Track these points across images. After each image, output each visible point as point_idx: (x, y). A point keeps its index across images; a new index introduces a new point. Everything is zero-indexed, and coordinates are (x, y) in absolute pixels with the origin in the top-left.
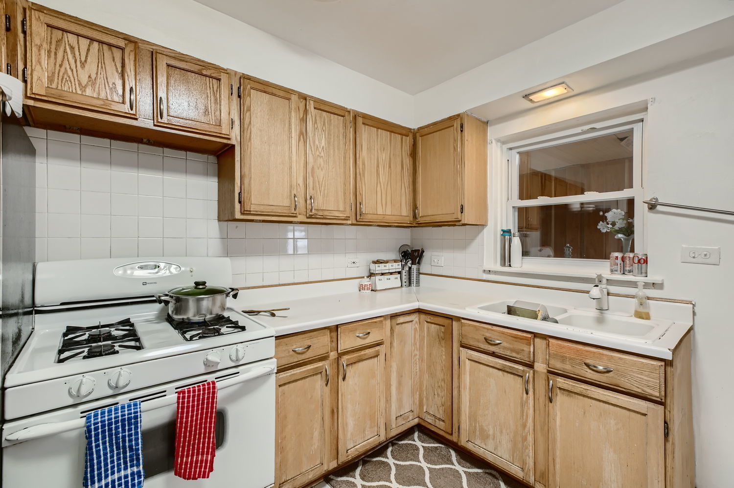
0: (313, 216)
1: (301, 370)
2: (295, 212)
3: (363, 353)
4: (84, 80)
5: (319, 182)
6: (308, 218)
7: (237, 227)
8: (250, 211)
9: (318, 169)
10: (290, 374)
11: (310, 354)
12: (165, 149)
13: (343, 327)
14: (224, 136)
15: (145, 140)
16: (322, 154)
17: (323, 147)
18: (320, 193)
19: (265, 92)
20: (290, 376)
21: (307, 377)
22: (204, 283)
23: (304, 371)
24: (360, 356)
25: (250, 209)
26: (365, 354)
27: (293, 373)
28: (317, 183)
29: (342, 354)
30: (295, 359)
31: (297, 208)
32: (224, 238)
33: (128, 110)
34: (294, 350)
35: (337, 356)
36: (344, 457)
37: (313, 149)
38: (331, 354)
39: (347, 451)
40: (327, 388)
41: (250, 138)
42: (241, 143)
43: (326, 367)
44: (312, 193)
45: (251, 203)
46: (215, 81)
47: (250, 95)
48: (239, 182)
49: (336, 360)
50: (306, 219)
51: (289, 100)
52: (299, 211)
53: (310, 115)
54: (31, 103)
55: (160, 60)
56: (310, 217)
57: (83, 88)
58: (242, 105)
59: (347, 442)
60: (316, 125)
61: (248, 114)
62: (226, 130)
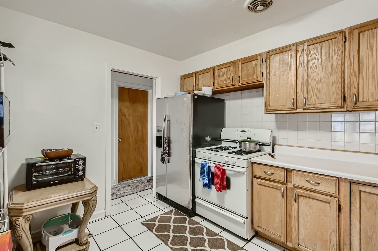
0: (307, 109)
1: (268, 183)
2: (294, 108)
3: (313, 194)
4: (224, 79)
5: (312, 88)
6: (304, 110)
7: (283, 116)
8: (269, 110)
9: (312, 80)
10: (262, 181)
11: (272, 177)
12: (256, 89)
13: (295, 172)
14: (259, 81)
15: (249, 88)
16: (315, 70)
17: (316, 66)
18: (313, 94)
19: (277, 54)
20: (262, 182)
21: (273, 188)
22: (250, 138)
23: (270, 184)
24: (310, 194)
25: (269, 109)
26: (314, 196)
27: (264, 182)
28: (311, 88)
29: (296, 187)
30: (265, 176)
31: (295, 105)
32: (277, 121)
33: (232, 84)
34: (265, 172)
35: (293, 187)
36: (296, 246)
37: (307, 70)
38: (288, 184)
39: (299, 245)
40: (283, 199)
41: (270, 78)
42: (266, 81)
43: (283, 187)
44: (306, 95)
45: (270, 106)
46: (256, 61)
47: (270, 59)
48: (266, 98)
49: (292, 189)
50: (302, 111)
51: (291, 50)
52: (298, 107)
53: (305, 51)
54: (216, 90)
55: (239, 64)
56: (305, 109)
57: (224, 82)
58: (266, 65)
59: (298, 239)
60: (310, 55)
61: (268, 68)
62: (259, 78)
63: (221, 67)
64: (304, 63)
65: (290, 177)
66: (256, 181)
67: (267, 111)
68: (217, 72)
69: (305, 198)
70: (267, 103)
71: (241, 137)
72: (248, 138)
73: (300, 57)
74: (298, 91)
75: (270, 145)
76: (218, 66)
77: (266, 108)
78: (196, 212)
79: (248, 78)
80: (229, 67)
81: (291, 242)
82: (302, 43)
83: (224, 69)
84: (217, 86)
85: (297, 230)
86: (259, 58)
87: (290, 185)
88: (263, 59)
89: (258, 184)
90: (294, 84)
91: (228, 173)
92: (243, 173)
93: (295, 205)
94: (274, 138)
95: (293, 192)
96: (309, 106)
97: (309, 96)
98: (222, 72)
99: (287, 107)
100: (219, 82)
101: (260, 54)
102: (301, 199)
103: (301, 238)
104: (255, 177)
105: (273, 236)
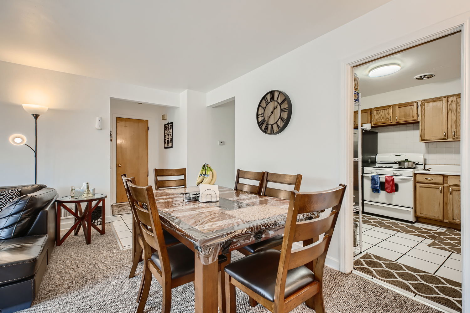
1: (429, 185)
2: (445, 138)
4: (382, 118)
8: (424, 140)
10: (424, 185)
11: (431, 181)
14: (415, 120)
19: (431, 102)
22: (408, 159)
29: (450, 185)
30: (426, 181)
31: (446, 136)
32: (427, 148)
33: (389, 121)
34: (426, 179)
35: (448, 186)
36: (451, 220)
37: (455, 114)
38: (445, 184)
39: (453, 219)
40: (441, 194)
41: (424, 118)
42: (422, 120)
43: (441, 187)
44: (455, 130)
45: (425, 137)
46: (412, 106)
47: (424, 105)
48: (421, 132)
49: (448, 187)
50: (452, 140)
51: (442, 100)
52: (448, 137)
53: (454, 102)
54: (374, 125)
55: (397, 107)
56: (454, 139)
57: (381, 120)
58: (422, 109)
59: (453, 216)
60: (458, 104)
61: (423, 111)
62: (415, 118)
63: (378, 109)
64: (453, 110)
65: (446, 180)
66: (418, 185)
67: (422, 141)
68: (375, 112)
69: (458, 191)
70: (423, 135)
71: (396, 159)
72: (405, 159)
73: (449, 105)
74: (448, 127)
75: (423, 164)
76: (375, 108)
77: (422, 138)
78: (364, 211)
79: (405, 117)
80: (386, 109)
81: (448, 219)
82: (451, 96)
83: (382, 111)
84: (374, 123)
85: (452, 211)
86: (415, 104)
87: (446, 185)
88: (418, 105)
89: (420, 187)
90: (445, 123)
91: (396, 181)
92: (410, 180)
93: (450, 196)
94: (425, 160)
95: (449, 189)
96: (457, 137)
97: (457, 131)
98: (380, 113)
99: (439, 137)
100: (376, 120)
101: (415, 102)
102: (455, 192)
103: (455, 215)
104: (417, 183)
105: (433, 218)
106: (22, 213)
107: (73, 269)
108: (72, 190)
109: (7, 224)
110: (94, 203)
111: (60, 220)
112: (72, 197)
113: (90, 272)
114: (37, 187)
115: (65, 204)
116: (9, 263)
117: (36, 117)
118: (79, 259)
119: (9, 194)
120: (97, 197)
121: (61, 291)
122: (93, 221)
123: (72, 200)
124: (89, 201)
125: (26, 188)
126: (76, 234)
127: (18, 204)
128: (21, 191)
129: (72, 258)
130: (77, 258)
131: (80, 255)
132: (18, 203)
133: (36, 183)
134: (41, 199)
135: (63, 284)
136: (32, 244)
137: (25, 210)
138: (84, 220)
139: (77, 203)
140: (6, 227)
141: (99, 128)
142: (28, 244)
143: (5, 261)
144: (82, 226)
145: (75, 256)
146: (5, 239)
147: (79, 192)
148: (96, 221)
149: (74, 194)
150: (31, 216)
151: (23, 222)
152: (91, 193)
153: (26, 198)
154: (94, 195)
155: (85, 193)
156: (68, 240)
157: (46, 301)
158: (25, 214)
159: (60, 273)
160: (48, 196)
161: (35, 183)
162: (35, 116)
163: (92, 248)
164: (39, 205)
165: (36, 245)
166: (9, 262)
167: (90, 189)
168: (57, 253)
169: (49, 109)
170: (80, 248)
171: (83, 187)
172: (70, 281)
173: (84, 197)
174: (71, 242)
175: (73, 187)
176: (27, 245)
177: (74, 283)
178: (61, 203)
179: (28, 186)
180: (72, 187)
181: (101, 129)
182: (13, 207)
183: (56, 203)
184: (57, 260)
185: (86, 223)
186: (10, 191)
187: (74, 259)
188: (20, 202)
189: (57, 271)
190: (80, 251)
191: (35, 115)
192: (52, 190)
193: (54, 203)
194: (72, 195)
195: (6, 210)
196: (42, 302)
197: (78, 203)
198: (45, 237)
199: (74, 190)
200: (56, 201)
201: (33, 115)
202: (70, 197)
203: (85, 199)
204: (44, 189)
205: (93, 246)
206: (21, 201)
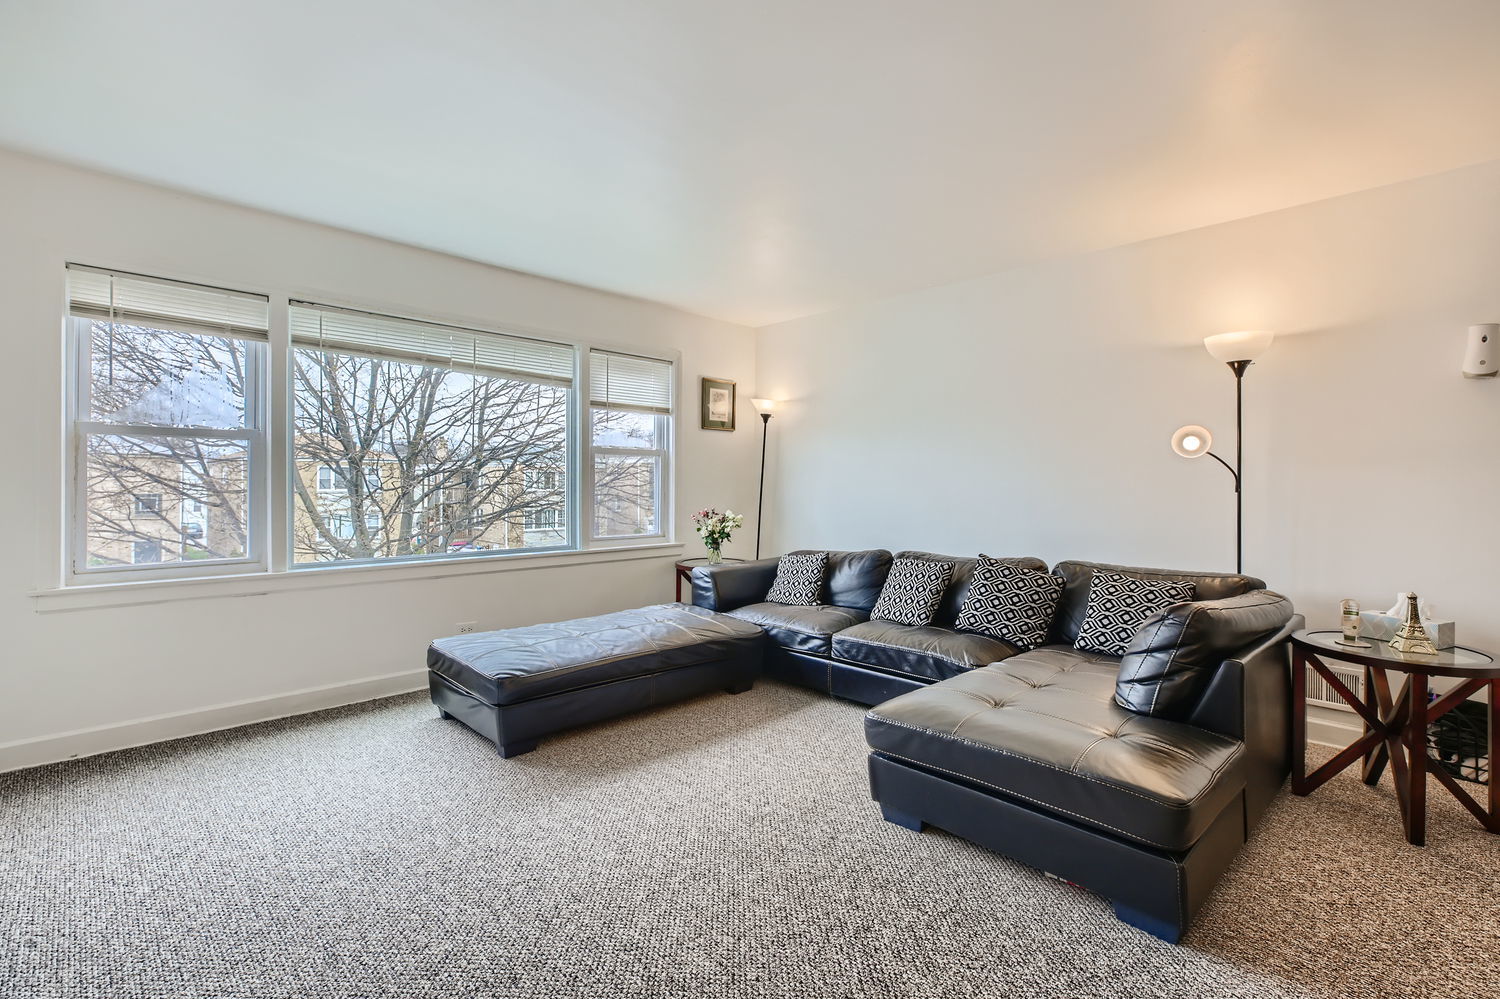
106: (1174, 652)
107: (1330, 905)
108: (1347, 612)
109: (1143, 673)
110: (1441, 686)
111: (1303, 705)
112: (1347, 638)
113: (1395, 963)
114: (1237, 582)
115: (1320, 658)
116: (1122, 782)
117: (1239, 368)
118: (1363, 882)
119: (1167, 591)
120: (1461, 660)
121: (1271, 960)
122: (1455, 758)
123: (1349, 650)
124: (1419, 673)
125: (1208, 580)
126: (1371, 779)
127: (1166, 626)
128: (1194, 588)
129: (1336, 865)
130: (1353, 872)
131: (1368, 868)
132: (1166, 622)
133: (1239, 571)
134: (1227, 622)
135: (1285, 941)
136: (1188, 755)
137: (1182, 645)
138: (1400, 740)
139: (1371, 668)
140: (1140, 681)
141: (1483, 370)
142: (1179, 751)
143: (1117, 773)
144: (1389, 765)
145: (1347, 861)
146: (1138, 713)
147: (1378, 626)
148: (1470, 762)
149: (1355, 627)
150: (1197, 668)
151: (1179, 679)
152: (1427, 639)
153: (1186, 612)
154: (1451, 649)
155: (1400, 633)
156: (1337, 791)
157: (1220, 960)
158: (1182, 656)
159: (1283, 892)
160: (1254, 619)
161: (1236, 572)
162: (1236, 365)
163: (1427, 868)
164: (1221, 641)
165: (1202, 764)
166: (1122, 779)
167: (1424, 622)
168: (1287, 819)
169: (1276, 338)
170: (1373, 841)
171: (1395, 608)
172: (1311, 947)
173: (1398, 649)
174: (1346, 800)
175: (1351, 603)
176: (1175, 750)
177: (1322, 961)
178: (1307, 651)
179: (1214, 576)
180: (1347, 601)
181: (1493, 374)
182: (1154, 629)
183: (1290, 646)
184: (1283, 843)
185: (1406, 751)
186: (1169, 584)
187: (1343, 872)
188: (1171, 621)
189: (1276, 881)
190: (1371, 850)
191: (1238, 362)
192: (1278, 599)
193: (1281, 644)
194: (1350, 632)
195: (1142, 635)
196: (1208, 952)
197: (1377, 668)
198: (1235, 747)
199: (1357, 614)
200: (1289, 638)
201: (1231, 364)
202: (1340, 638)
203: (1401, 658)
204: (1255, 592)
205: (1436, 861)
206: (1171, 616)
